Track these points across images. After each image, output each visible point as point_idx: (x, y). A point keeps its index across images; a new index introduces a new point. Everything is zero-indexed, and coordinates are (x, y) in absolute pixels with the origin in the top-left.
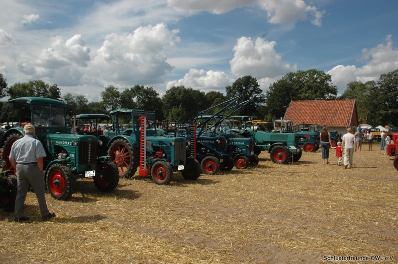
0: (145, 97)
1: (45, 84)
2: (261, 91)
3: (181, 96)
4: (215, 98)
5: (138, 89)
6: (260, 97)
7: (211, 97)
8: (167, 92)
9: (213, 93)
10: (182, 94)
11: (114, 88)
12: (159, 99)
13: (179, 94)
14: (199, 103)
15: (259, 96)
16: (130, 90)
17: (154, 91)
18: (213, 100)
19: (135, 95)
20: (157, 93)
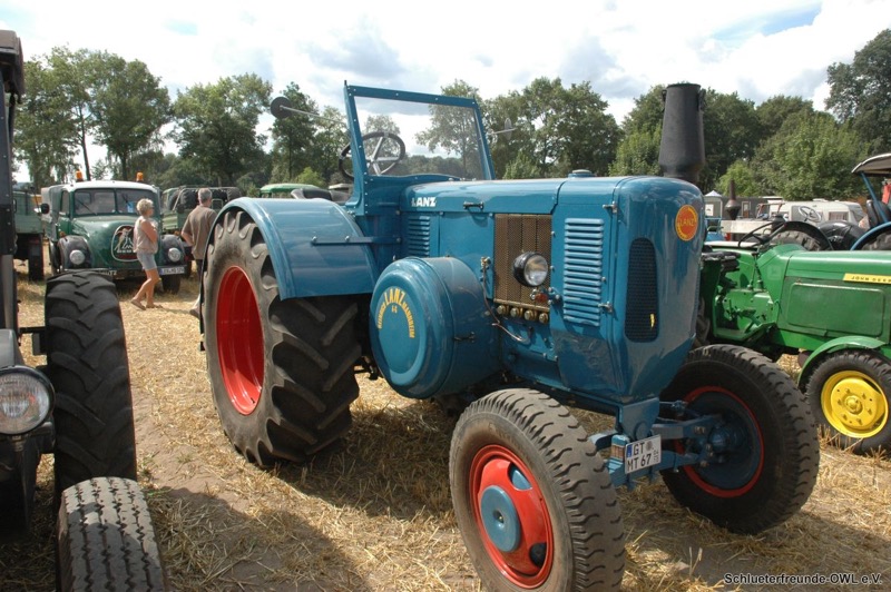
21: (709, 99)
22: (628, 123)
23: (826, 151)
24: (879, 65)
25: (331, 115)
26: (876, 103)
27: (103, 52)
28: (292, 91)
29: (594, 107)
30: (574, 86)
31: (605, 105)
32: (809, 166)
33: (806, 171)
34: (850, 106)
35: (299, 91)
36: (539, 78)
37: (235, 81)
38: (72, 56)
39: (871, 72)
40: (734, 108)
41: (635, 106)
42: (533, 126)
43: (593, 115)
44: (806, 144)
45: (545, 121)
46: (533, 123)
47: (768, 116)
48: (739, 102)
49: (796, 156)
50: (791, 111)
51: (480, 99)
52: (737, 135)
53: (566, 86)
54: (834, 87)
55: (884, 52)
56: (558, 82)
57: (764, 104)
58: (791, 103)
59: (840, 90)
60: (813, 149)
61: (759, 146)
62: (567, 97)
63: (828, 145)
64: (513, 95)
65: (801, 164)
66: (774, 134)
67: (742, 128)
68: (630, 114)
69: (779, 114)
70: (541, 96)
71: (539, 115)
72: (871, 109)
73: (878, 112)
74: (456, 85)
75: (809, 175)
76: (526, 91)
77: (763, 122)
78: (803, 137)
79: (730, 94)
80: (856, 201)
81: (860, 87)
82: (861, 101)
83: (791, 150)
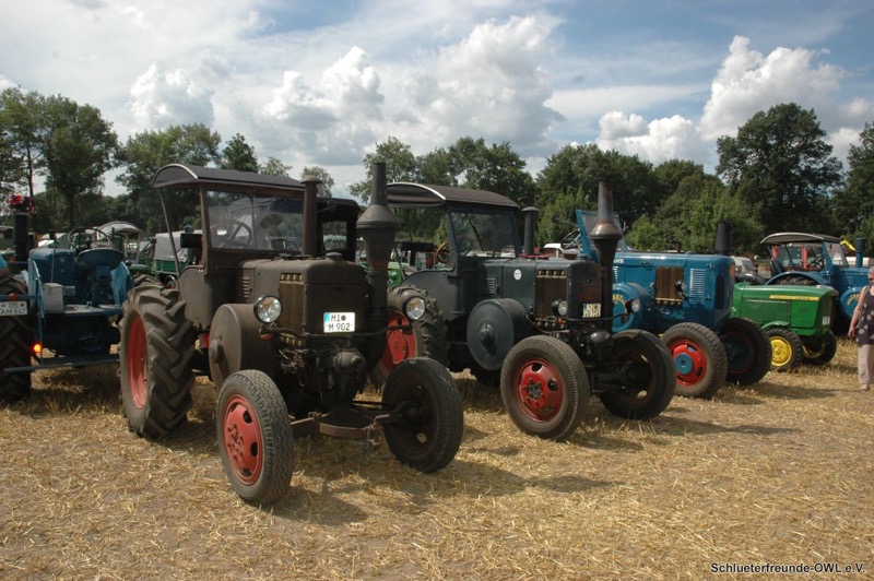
0: (489, 172)
1: (212, 134)
2: (829, 148)
3: (587, 170)
4: (680, 177)
5: (468, 150)
6: (825, 169)
7: (669, 175)
8: (549, 161)
9: (674, 164)
10: (592, 165)
11: (401, 146)
12: (526, 176)
13: (584, 164)
14: (635, 192)
15: (821, 165)
16: (447, 151)
17: (514, 155)
18: (674, 185)
19: (462, 166)
20: (521, 159)
21: (614, 160)
22: (541, 179)
23: (722, 215)
24: (757, 140)
25: (274, 165)
26: (756, 172)
27: (56, 96)
28: (237, 142)
29: (512, 165)
30: (494, 146)
31: (523, 164)
32: (710, 226)
33: (707, 231)
34: (736, 174)
35: (245, 142)
36: (464, 137)
37: (184, 130)
38: (23, 99)
39: (752, 146)
40: (636, 169)
41: (547, 165)
42: (456, 181)
43: (512, 173)
44: (706, 209)
45: (467, 177)
46: (456, 178)
47: (665, 177)
48: (638, 163)
49: (699, 219)
50: (685, 174)
51: (411, 156)
52: (638, 194)
53: (488, 146)
54: (722, 157)
55: (760, 130)
56: (481, 142)
57: (661, 166)
58: (685, 167)
59: (728, 159)
60: (712, 212)
61: (659, 205)
62: (489, 156)
63: (724, 210)
64: (439, 152)
65: (703, 225)
66: (672, 194)
67: (643, 187)
68: (543, 172)
69: (675, 175)
70: (465, 154)
71: (462, 171)
72: (753, 177)
73: (758, 180)
74: (389, 142)
75: (710, 235)
76: (452, 149)
77: (661, 182)
78: (704, 203)
79: (632, 156)
80: (747, 257)
81: (742, 158)
82: (745, 169)
83: (695, 213)
